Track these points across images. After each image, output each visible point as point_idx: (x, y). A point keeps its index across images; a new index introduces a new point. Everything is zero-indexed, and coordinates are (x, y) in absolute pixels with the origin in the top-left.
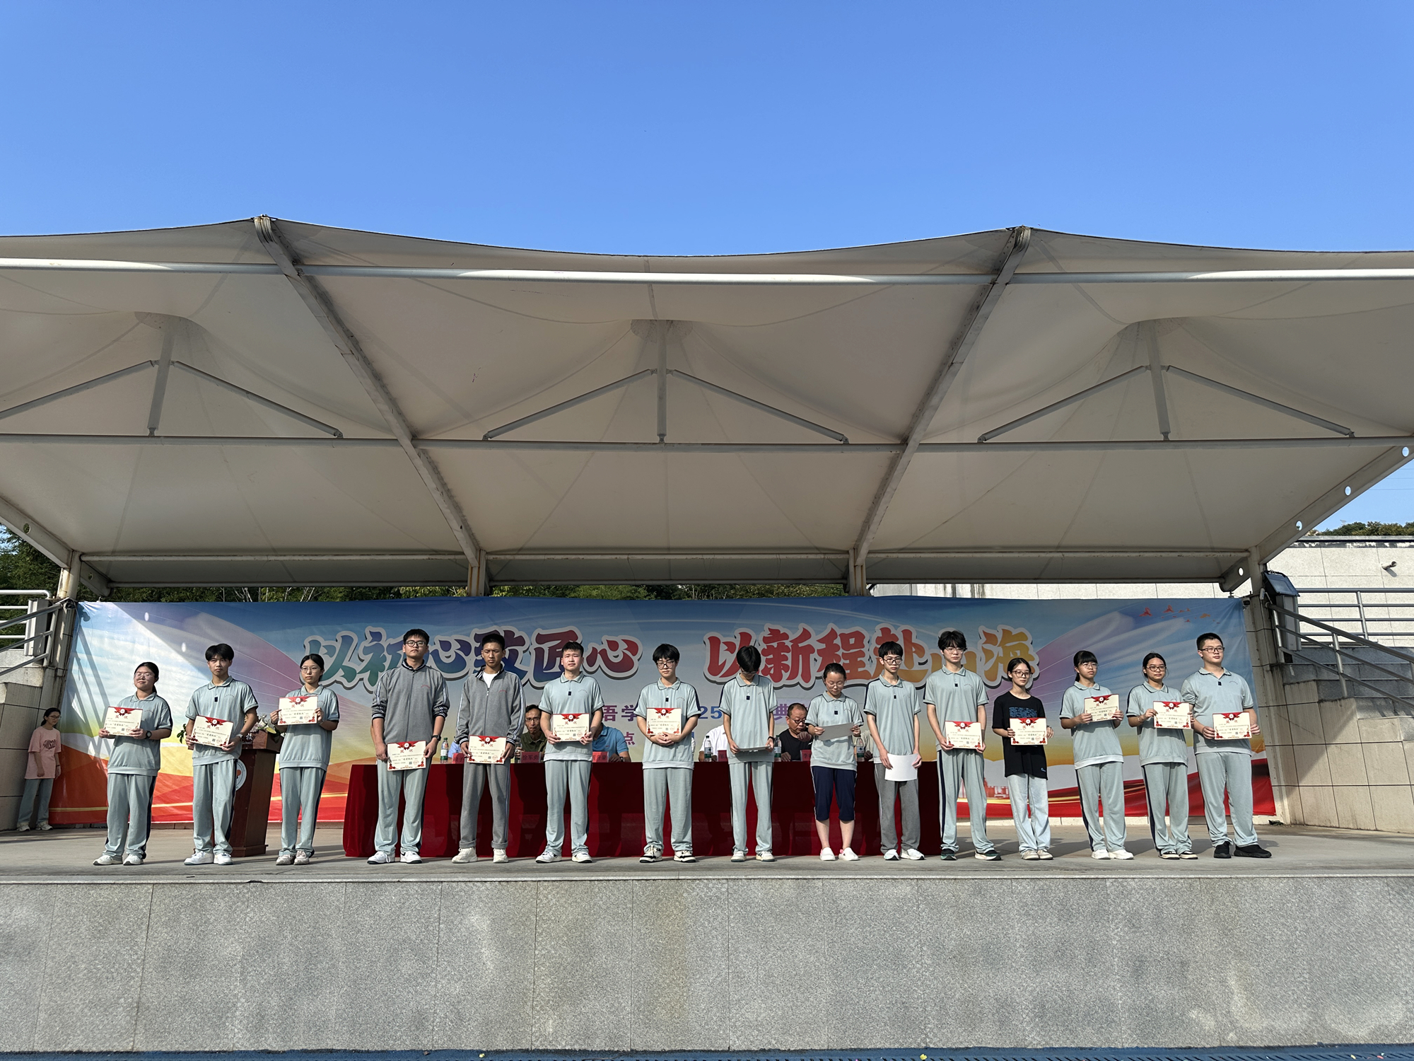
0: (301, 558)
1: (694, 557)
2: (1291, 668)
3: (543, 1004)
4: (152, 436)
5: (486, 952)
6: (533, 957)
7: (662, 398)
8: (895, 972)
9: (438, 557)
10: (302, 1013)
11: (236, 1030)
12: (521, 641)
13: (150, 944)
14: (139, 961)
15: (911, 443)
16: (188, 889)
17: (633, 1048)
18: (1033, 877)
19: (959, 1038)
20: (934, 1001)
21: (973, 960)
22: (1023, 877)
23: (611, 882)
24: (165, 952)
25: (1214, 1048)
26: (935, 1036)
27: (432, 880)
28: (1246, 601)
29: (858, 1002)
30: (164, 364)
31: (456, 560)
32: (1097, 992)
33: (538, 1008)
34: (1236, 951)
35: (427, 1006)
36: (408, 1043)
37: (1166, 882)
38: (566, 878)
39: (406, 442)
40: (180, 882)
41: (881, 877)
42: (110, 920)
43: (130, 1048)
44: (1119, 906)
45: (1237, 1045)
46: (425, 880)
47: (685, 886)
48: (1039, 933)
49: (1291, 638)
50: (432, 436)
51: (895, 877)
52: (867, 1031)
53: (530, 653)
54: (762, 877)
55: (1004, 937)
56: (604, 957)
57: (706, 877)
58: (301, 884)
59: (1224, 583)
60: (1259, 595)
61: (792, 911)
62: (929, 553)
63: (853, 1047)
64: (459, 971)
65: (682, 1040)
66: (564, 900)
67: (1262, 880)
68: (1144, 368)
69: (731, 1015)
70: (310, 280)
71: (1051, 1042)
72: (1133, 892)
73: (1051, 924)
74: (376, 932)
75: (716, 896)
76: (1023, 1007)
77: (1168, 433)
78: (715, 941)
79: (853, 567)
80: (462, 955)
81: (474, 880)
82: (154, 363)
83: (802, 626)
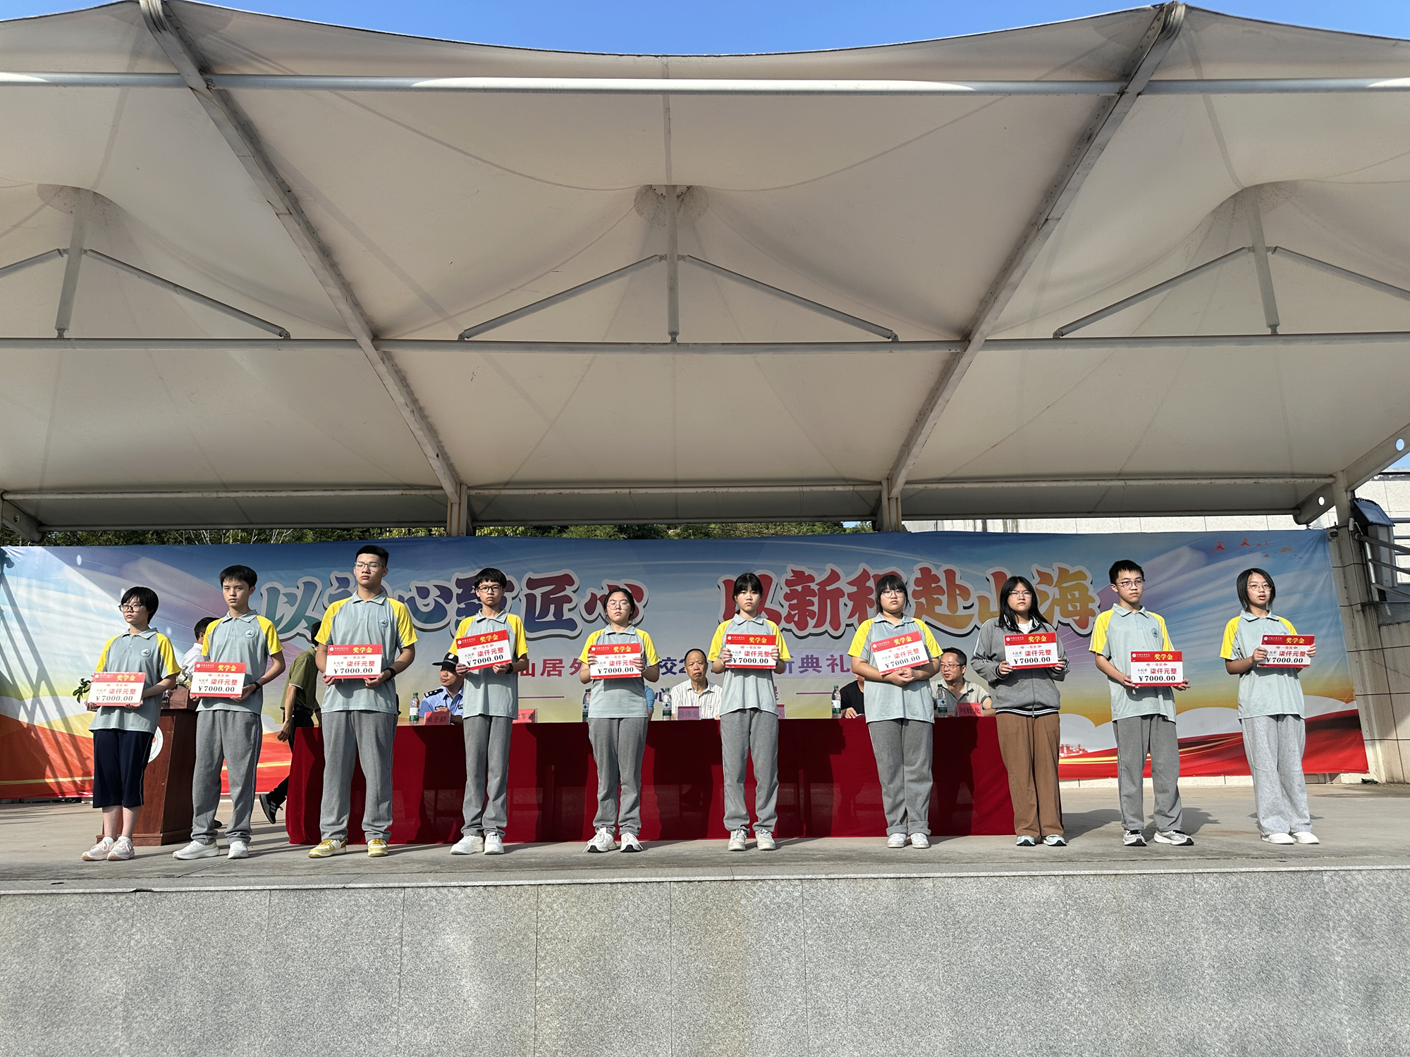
0: (255, 494)
1: (705, 490)
2: (1387, 607)
4: (60, 337)
5: (467, 985)
6: (533, 990)
7: (673, 289)
8: (1038, 1005)
9: (413, 492)
15: (977, 339)
16: (48, 902)
18: (1223, 870)
20: (1093, 1043)
21: (1146, 987)
22: (1208, 870)
23: (640, 886)
24: (17, 991)
27: (391, 885)
28: (1334, 532)
30: (74, 253)
31: (433, 495)
32: (1317, 1028)
38: (578, 881)
39: (365, 341)
40: (38, 892)
41: (1014, 873)
44: (1342, 908)
46: (380, 885)
48: (1234, 947)
49: (1386, 572)
50: (395, 336)
51: (1033, 873)
53: (520, 600)
54: (849, 876)
55: (1187, 955)
56: (633, 989)
57: (772, 877)
58: (207, 894)
59: (1299, 515)
60: (1348, 526)
61: (892, 923)
62: (973, 482)
64: (429, 1012)
66: (575, 910)
68: (1247, 250)
72: (1361, 889)
73: (1250, 934)
74: (313, 959)
75: (787, 903)
77: (1276, 326)
78: (786, 964)
79: (886, 500)
80: (434, 989)
81: (449, 884)
82: (62, 252)
83: (829, 567)
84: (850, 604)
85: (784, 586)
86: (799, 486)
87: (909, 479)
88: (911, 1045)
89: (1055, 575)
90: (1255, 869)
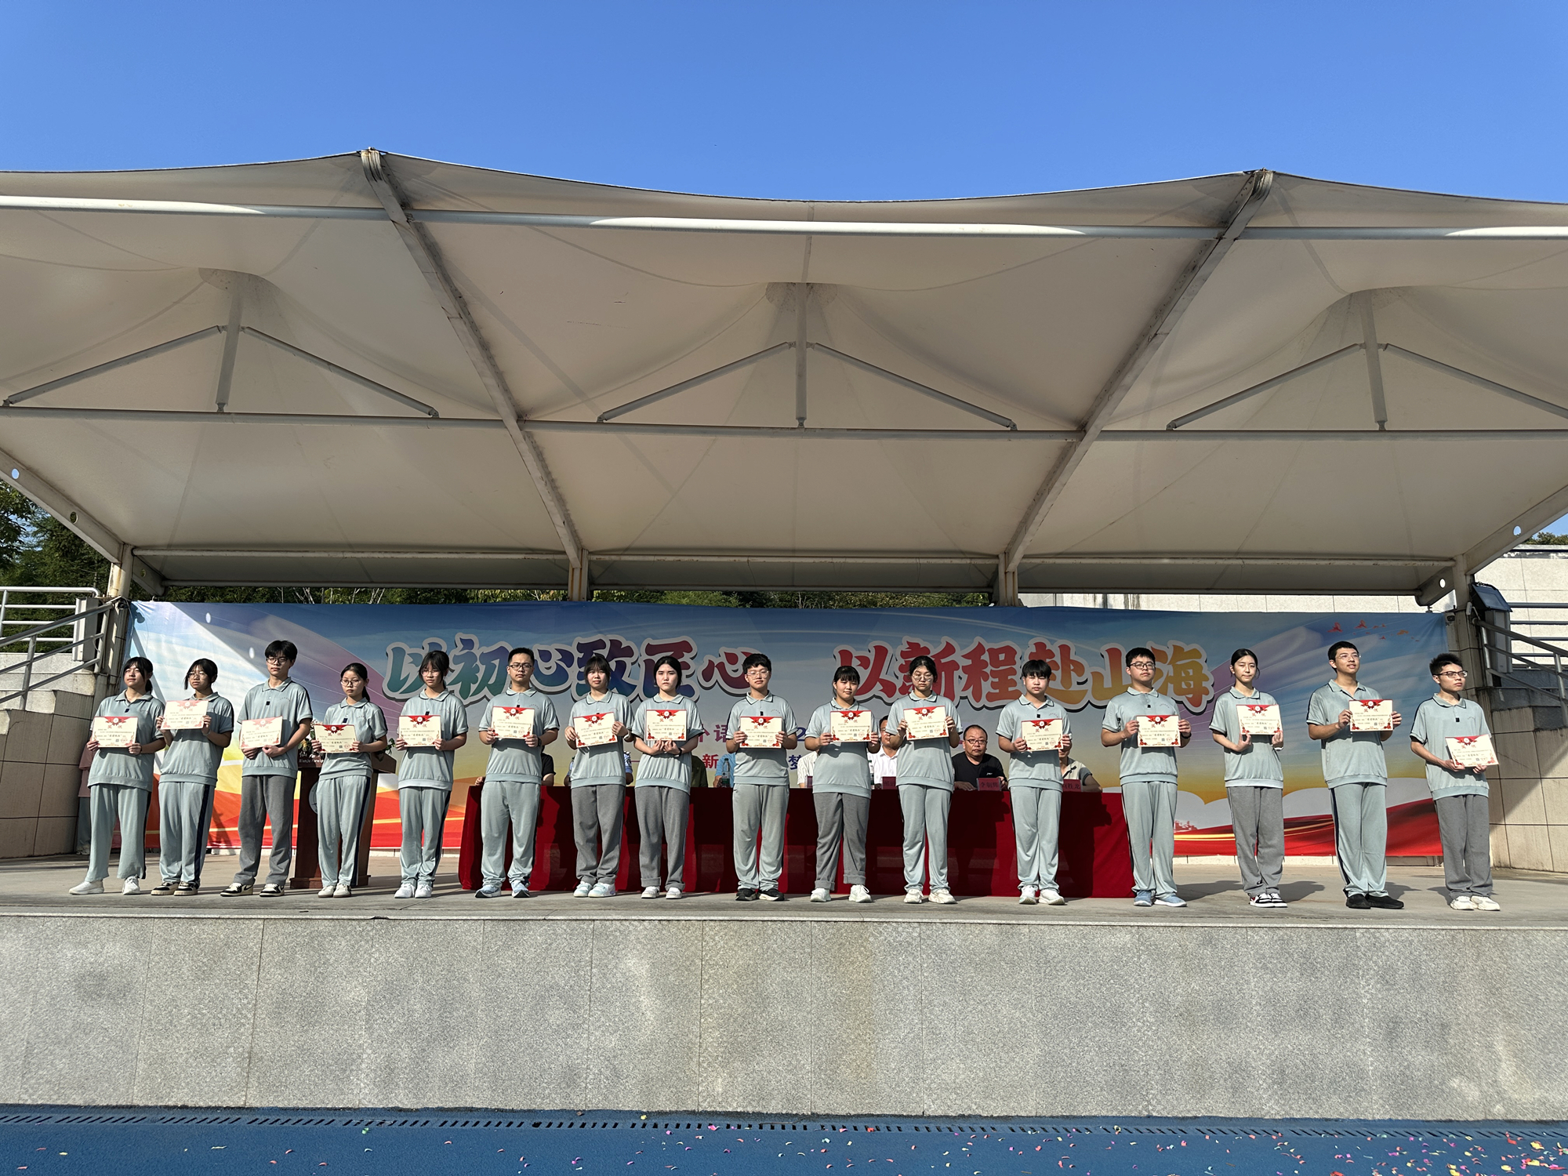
0: (382, 555)
1: (823, 560)
2: (1500, 692)
3: (711, 1060)
4: (220, 412)
5: (645, 1001)
6: (699, 1007)
7: (801, 376)
8: (1113, 1031)
9: (536, 557)
10: (436, 1067)
11: (362, 1084)
12: (629, 652)
13: (262, 987)
14: (251, 1006)
15: (1092, 431)
16: (303, 926)
17: (814, 1111)
18: (1271, 925)
19: (1186, 1106)
20: (1158, 1063)
21: (1203, 1019)
22: (1259, 925)
23: (786, 923)
24: (279, 996)
25: (1478, 1121)
26: (1159, 1103)
27: (583, 918)
28: (1450, 616)
29: (1070, 1064)
30: (232, 330)
31: (555, 560)
32: (1344, 1056)
33: (705, 1065)
34: (1505, 1012)
35: (579, 1061)
36: (557, 1101)
37: (1425, 934)
38: (735, 918)
39: (512, 423)
40: (295, 917)
41: (1097, 923)
42: (216, 959)
43: (242, 1103)
44: (1371, 960)
45: (1505, 1118)
46: (574, 918)
47: (871, 929)
48: (1278, 989)
49: (1501, 658)
50: (538, 417)
51: (1113, 924)
52: (1081, 1096)
53: (639, 665)
54: (959, 921)
55: (1238, 994)
56: (780, 1008)
57: (895, 920)
58: (432, 922)
59: (1421, 596)
60: (1465, 610)
61: (994, 960)
62: (1090, 558)
63: (1065, 1114)
64: (614, 1022)
65: (869, 1103)
66: (734, 942)
67: (1535, 932)
68: (1358, 347)
69: (925, 1076)
70: (420, 228)
71: (1292, 1112)
72: (1387, 944)
73: (1292, 979)
74: (519, 976)
75: (907, 942)
76: (1260, 1072)
77: (1384, 422)
78: (906, 992)
79: (1003, 574)
80: (618, 1004)
81: (630, 918)
82: (220, 329)
83: (945, 640)
84: (965, 677)
85: (899, 658)
86: (916, 558)
87: (1027, 553)
88: (1008, 1060)
89: (1170, 653)
90: (1299, 925)
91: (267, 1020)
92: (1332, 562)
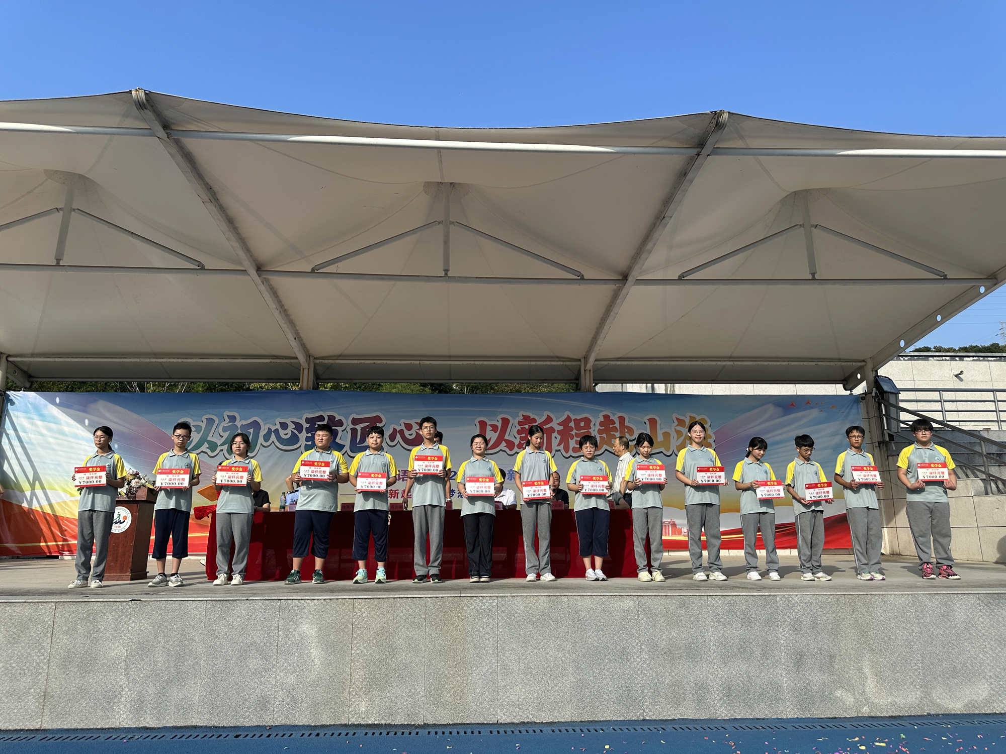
0: (175, 360)
1: (468, 362)
2: (893, 445)
3: (358, 690)
4: (58, 265)
5: (314, 652)
6: (350, 655)
7: (446, 243)
8: (621, 665)
9: (278, 361)
10: (172, 699)
11: (121, 712)
12: (340, 423)
13: (54, 648)
14: (46, 661)
15: (630, 279)
16: (83, 606)
17: (425, 722)
18: (723, 594)
19: (667, 712)
20: (650, 685)
21: (679, 655)
22: (715, 594)
23: (409, 599)
24: (66, 654)
25: (853, 717)
26: (650, 711)
27: (273, 598)
28: (863, 397)
29: (593, 687)
30: (67, 211)
31: (291, 363)
32: (769, 678)
33: (354, 693)
34: (870, 647)
35: (269, 693)
36: (254, 720)
37: (820, 598)
38: (376, 597)
39: (253, 272)
40: (77, 600)
41: (611, 594)
42: (22, 630)
43: (39, 726)
44: (786, 615)
45: (870, 715)
46: (267, 598)
47: (465, 601)
48: (727, 635)
49: (893, 423)
50: (273, 268)
51: (622, 594)
52: (600, 708)
53: (347, 432)
54: (523, 594)
55: (702, 639)
56: (404, 655)
57: (481, 595)
58: (171, 602)
59: (846, 384)
60: (872, 393)
61: (545, 620)
62: (638, 361)
63: (589, 720)
64: (293, 667)
65: (462, 716)
66: (374, 613)
67: (889, 596)
68: (799, 226)
69: (499, 697)
70: (178, 142)
71: (735, 714)
72: (796, 605)
73: (736, 628)
74: (230, 638)
75: (489, 609)
76: (715, 689)
77: (815, 273)
78: (487, 642)
79: (583, 371)
80: (296, 654)
81: (305, 598)
82: (59, 210)
83: (546, 414)
84: (559, 437)
85: (517, 425)
86: (528, 361)
87: (598, 358)
88: (553, 685)
90: (740, 594)
91: (57, 670)
92: (789, 363)
